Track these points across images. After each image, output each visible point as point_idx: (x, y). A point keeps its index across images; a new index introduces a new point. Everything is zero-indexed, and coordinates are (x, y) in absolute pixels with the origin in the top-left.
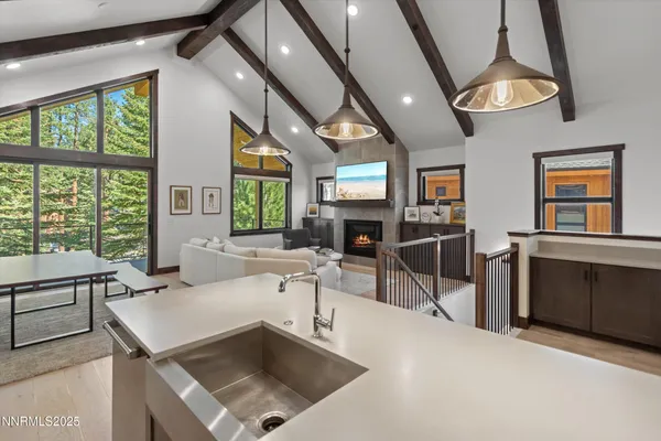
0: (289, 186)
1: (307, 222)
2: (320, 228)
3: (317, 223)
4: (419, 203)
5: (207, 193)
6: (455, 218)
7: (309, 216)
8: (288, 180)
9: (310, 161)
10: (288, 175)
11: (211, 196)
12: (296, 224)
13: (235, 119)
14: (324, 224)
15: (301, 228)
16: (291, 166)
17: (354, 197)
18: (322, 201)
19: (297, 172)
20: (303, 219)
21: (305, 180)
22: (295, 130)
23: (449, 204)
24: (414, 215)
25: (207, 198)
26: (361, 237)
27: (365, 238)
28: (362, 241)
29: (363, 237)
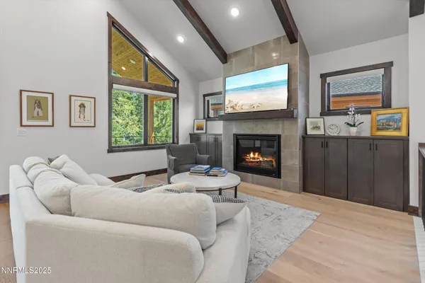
0: (176, 101)
1: (194, 137)
2: (207, 144)
3: (204, 139)
4: (323, 114)
5: (76, 103)
6: (378, 129)
7: (196, 131)
8: (175, 95)
9: (197, 77)
10: (175, 90)
11: (82, 106)
12: (183, 140)
13: (113, 23)
14: (211, 139)
15: (188, 143)
16: (178, 81)
17: (246, 109)
18: (208, 117)
19: (184, 88)
20: (191, 134)
21: (192, 97)
22: (181, 39)
23: (370, 113)
24: (317, 128)
25: (76, 109)
26: (252, 155)
27: (256, 156)
28: (254, 158)
29: (254, 154)
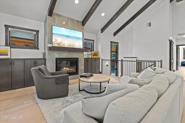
6: (93, 56)
26: (65, 68)
27: (67, 68)
28: (66, 70)
29: (66, 68)
